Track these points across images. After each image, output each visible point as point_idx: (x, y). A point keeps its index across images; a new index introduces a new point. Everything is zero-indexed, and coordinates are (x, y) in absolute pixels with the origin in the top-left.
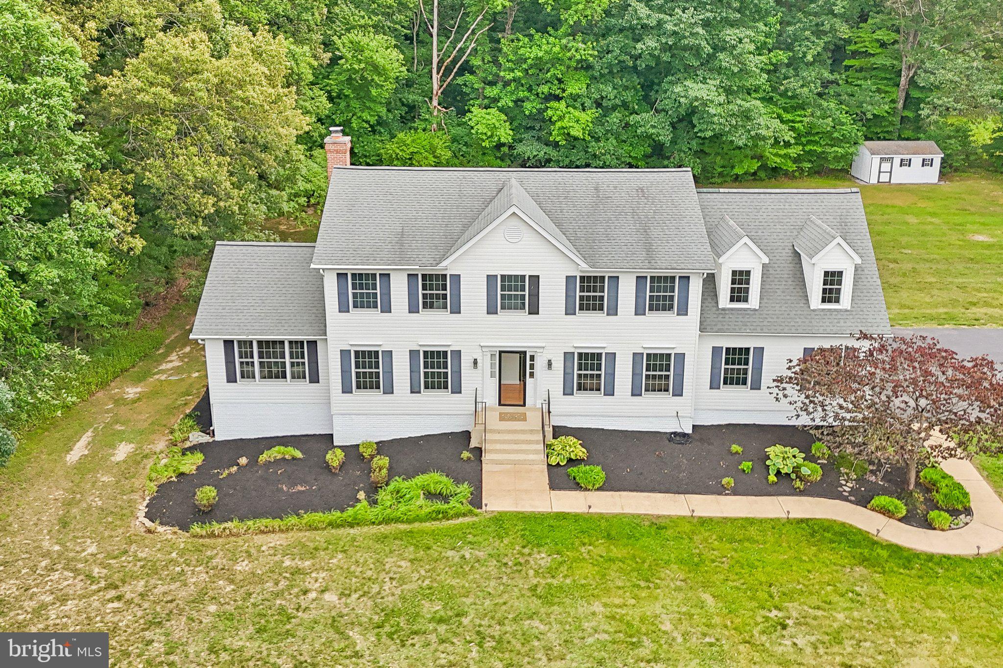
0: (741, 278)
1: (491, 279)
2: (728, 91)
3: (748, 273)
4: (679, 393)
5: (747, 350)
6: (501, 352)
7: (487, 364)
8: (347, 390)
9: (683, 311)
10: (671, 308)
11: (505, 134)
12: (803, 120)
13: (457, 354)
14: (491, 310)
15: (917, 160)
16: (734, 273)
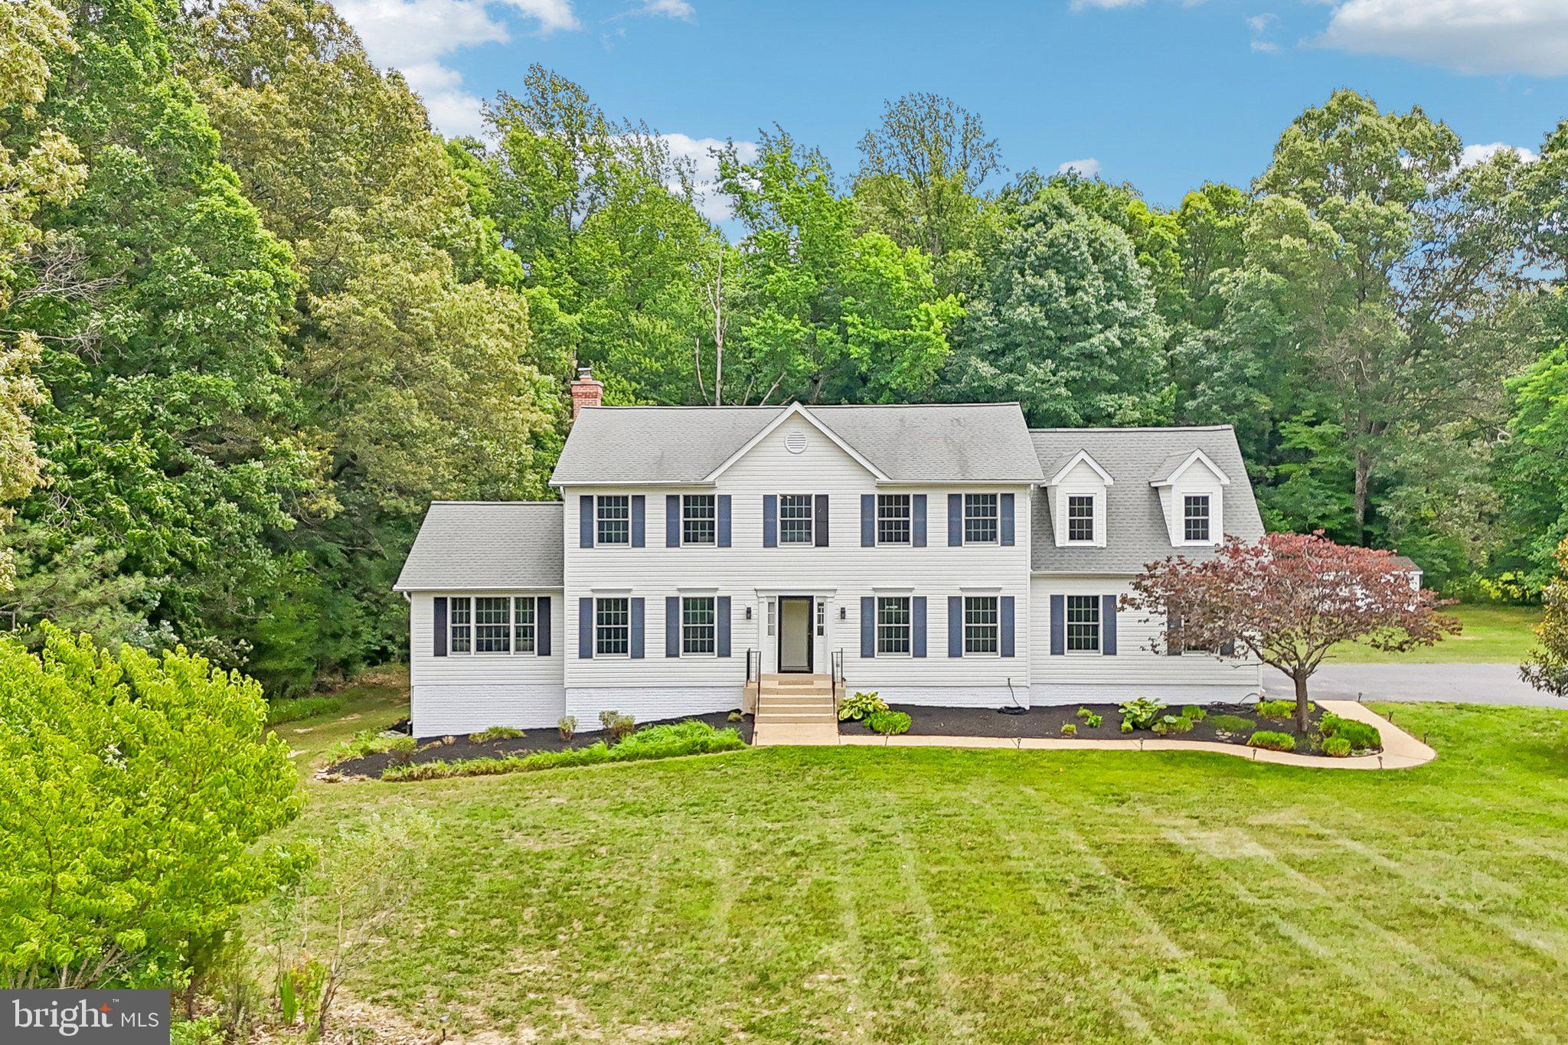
0: (1081, 506)
1: (769, 500)
3: (1090, 500)
4: (1008, 652)
5: (1096, 599)
6: (781, 598)
7: (763, 614)
8: (585, 653)
9: (1009, 540)
10: (993, 537)
13: (726, 601)
14: (769, 542)
16: (1072, 500)
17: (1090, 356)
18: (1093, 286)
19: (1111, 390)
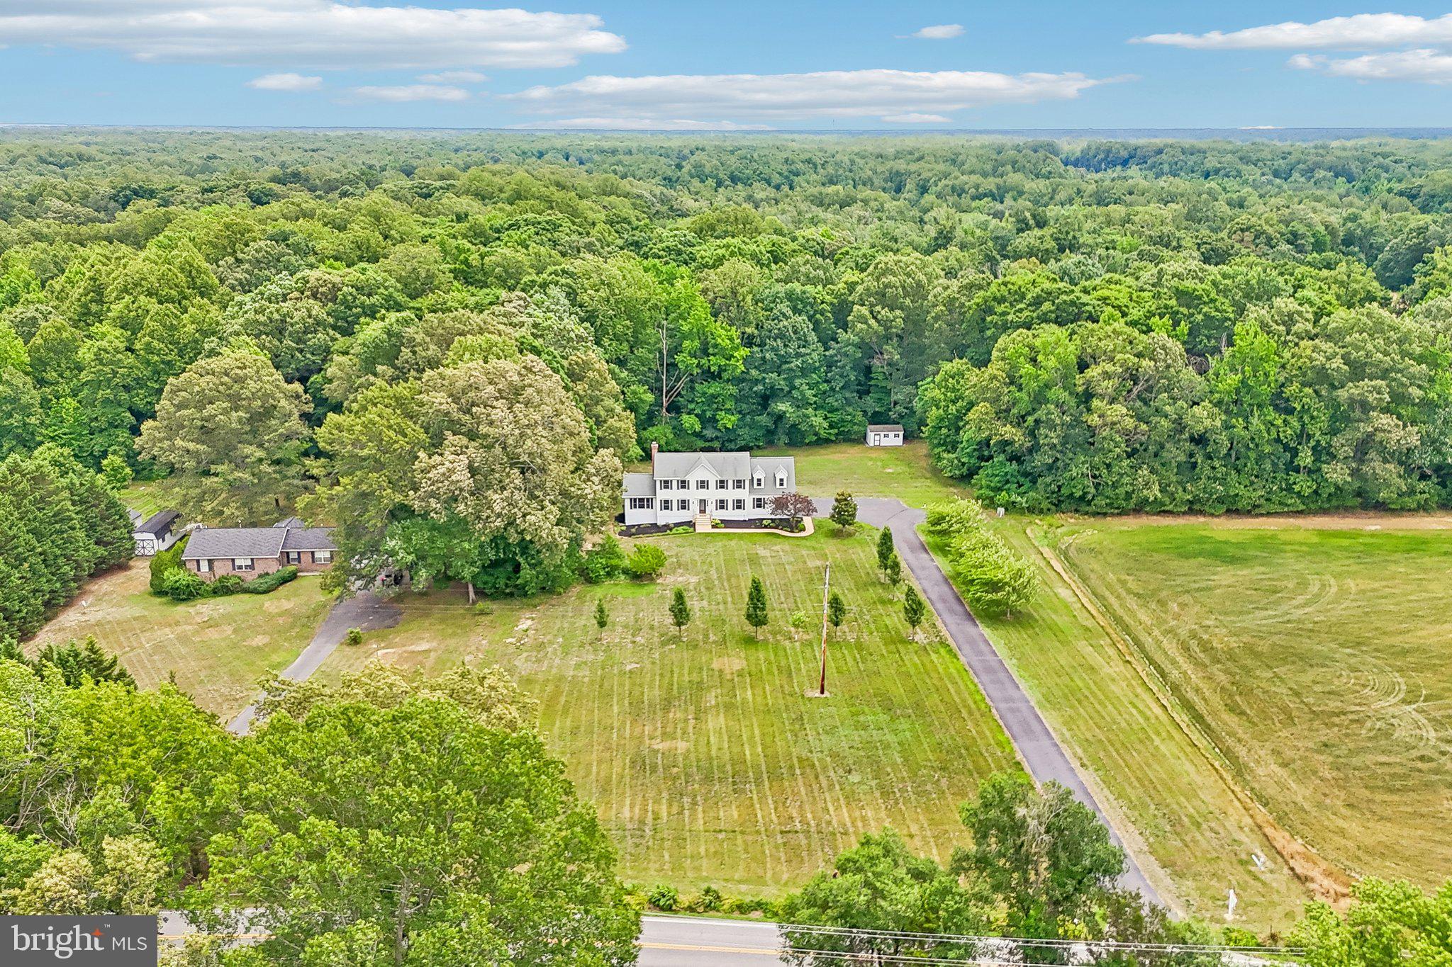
1: (697, 481)
2: (798, 407)
3: (761, 478)
4: (744, 509)
5: (762, 498)
6: (700, 499)
7: (696, 502)
8: (661, 510)
9: (745, 488)
10: (742, 488)
11: (698, 428)
12: (835, 417)
13: (689, 500)
14: (697, 489)
15: (892, 434)
16: (757, 479)
17: (791, 370)
18: (793, 345)
19: (798, 377)
